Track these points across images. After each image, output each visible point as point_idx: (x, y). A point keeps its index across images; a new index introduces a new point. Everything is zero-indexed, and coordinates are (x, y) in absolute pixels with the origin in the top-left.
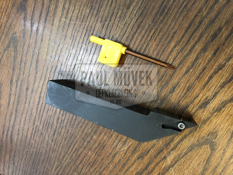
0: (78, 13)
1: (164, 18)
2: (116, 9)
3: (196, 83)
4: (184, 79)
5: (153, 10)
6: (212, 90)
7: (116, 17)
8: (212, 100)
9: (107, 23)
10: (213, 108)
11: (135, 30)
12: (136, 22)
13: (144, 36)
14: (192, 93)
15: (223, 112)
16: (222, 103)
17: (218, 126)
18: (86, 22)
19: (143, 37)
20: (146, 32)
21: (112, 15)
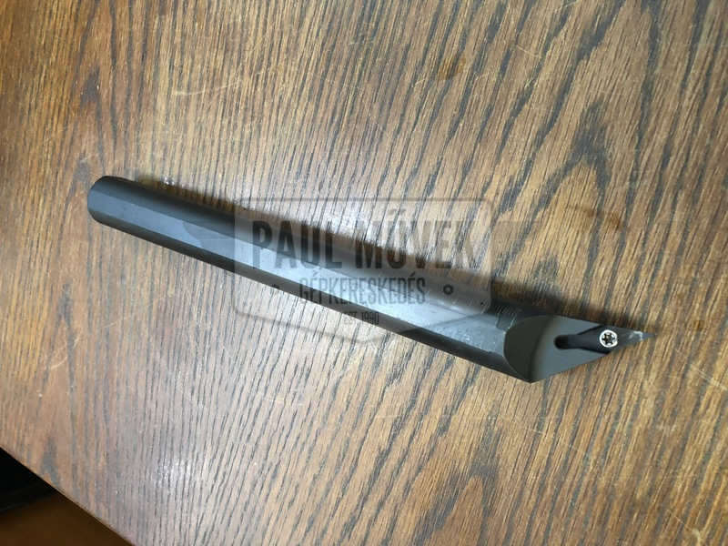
0: (202, 69)
1: (377, 24)
2: (276, 34)
3: (479, 152)
4: (449, 150)
5: (352, 14)
6: (518, 157)
7: (279, 53)
8: (525, 182)
9: (263, 72)
10: (530, 202)
11: (324, 69)
12: (321, 52)
13: (343, 77)
14: (476, 179)
15: (556, 203)
16: (549, 181)
17: (554, 242)
18: (221, 85)
19: (342, 81)
20: (347, 66)
21: (270, 52)
